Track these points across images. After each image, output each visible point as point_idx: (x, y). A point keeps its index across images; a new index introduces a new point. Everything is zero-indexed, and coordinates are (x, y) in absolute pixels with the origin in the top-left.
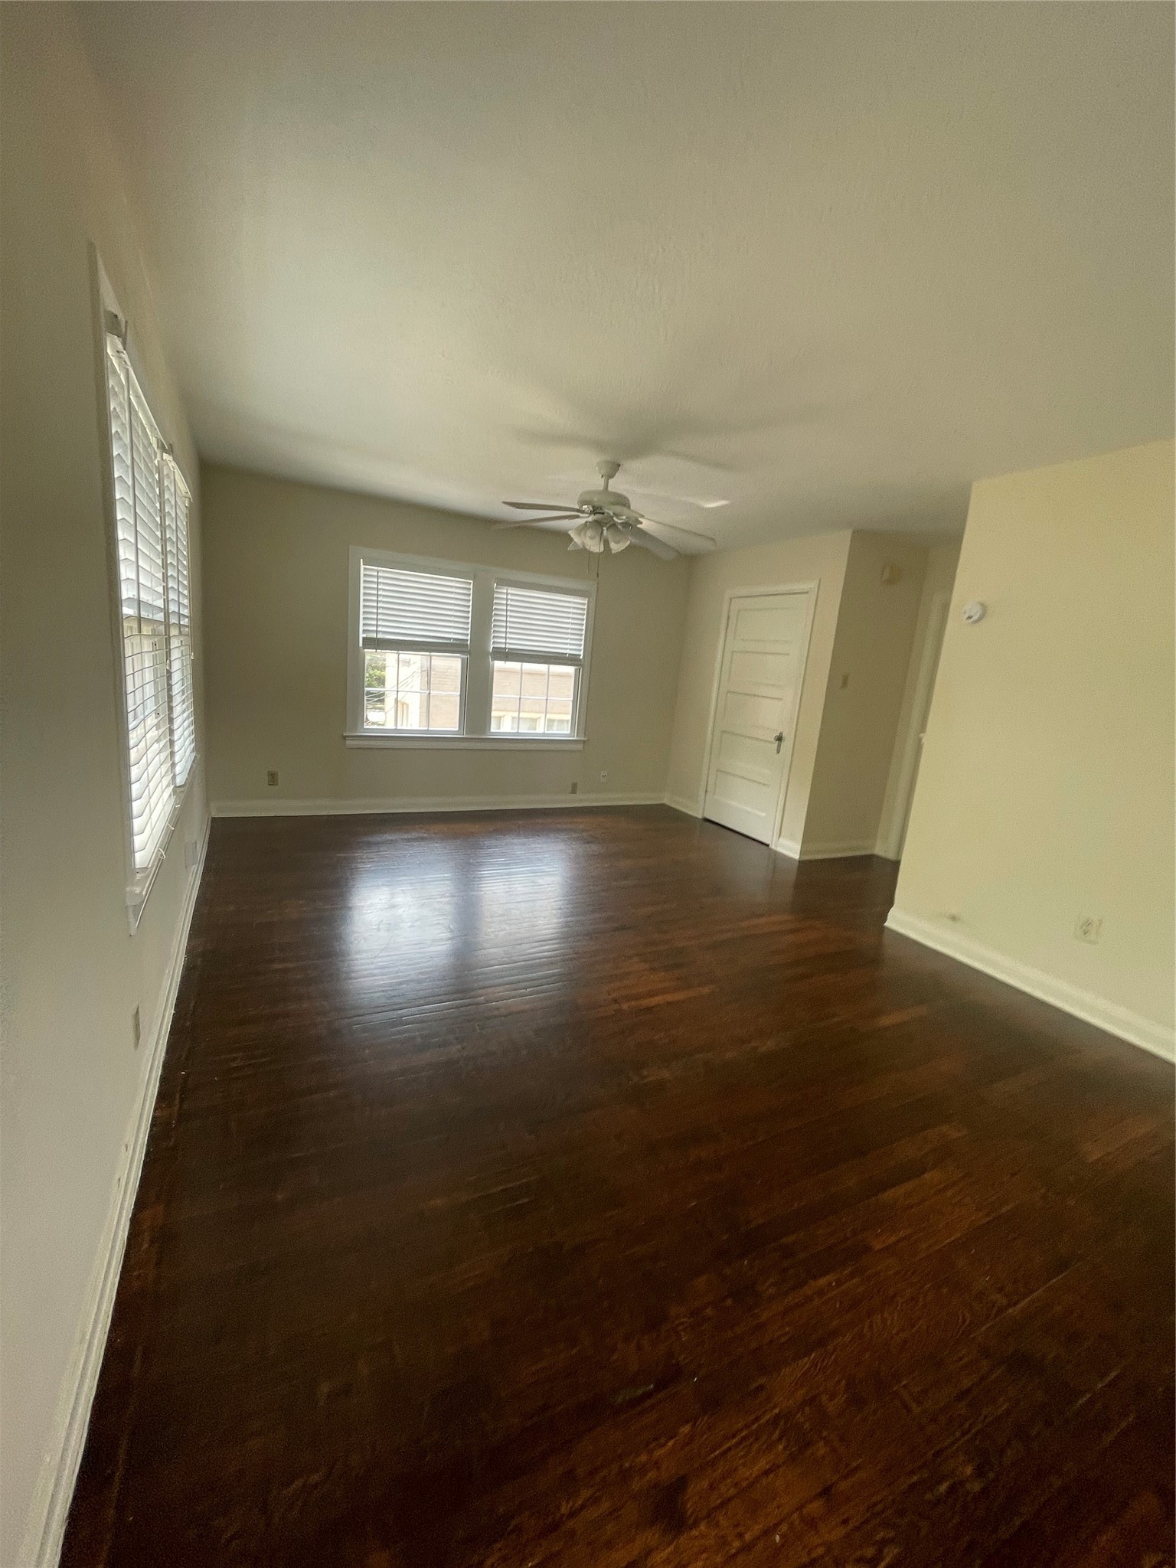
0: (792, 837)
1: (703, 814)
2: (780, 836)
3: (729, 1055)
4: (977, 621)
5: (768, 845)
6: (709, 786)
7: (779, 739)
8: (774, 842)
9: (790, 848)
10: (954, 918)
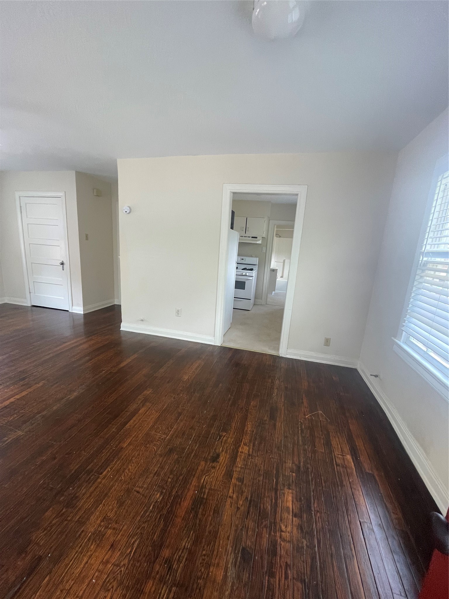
0: (78, 305)
1: (31, 303)
2: (73, 306)
3: (55, 408)
4: (129, 213)
5: (68, 311)
6: (31, 290)
7: (62, 264)
8: (70, 309)
9: (79, 309)
10: (142, 320)
